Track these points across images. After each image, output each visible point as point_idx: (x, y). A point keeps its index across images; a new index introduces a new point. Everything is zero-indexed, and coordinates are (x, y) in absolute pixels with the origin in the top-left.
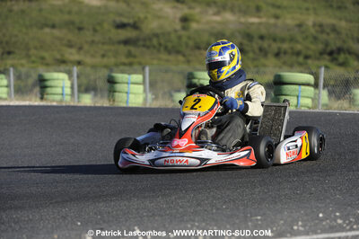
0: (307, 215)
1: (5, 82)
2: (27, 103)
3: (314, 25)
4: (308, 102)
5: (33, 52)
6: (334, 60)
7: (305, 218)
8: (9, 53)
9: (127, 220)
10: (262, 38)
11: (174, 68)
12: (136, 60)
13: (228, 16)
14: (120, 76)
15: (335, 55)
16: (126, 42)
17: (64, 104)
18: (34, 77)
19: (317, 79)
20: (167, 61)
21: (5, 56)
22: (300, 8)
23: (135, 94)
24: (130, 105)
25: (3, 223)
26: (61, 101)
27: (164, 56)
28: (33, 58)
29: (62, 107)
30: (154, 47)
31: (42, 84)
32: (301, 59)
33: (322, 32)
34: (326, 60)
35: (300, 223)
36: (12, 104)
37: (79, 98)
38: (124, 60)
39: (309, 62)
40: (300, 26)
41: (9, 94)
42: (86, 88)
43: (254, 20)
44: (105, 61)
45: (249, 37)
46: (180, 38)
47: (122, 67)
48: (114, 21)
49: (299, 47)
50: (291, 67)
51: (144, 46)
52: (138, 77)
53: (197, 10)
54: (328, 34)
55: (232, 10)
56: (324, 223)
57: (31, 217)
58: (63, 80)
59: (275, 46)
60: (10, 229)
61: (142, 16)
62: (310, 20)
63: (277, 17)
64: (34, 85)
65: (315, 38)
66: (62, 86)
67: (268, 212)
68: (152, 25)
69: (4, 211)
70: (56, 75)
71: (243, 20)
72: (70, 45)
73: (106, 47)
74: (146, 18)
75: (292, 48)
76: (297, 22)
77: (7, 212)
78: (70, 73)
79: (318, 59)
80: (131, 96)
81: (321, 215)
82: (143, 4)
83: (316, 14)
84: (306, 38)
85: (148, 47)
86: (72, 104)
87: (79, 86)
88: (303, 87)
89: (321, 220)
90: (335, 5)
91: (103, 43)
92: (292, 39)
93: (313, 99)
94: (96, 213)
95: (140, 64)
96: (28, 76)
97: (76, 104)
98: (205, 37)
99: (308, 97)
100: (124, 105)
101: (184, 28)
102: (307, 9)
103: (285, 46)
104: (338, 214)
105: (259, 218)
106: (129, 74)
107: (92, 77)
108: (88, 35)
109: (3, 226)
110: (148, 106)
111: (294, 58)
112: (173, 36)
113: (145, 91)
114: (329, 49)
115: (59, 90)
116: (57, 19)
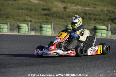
0: (104, 72)
1: (6, 27)
2: (14, 34)
3: (107, 10)
4: (105, 35)
5: (15, 17)
6: (113, 22)
7: (104, 73)
8: (8, 17)
9: (46, 72)
10: (90, 14)
11: (61, 23)
12: (49, 21)
13: (79, 7)
14: (44, 26)
15: (113, 20)
16: (46, 15)
17: (26, 34)
18: (16, 25)
19: (108, 28)
20: (59, 21)
21: (7, 18)
22: (102, 5)
23: (49, 31)
24: (47, 35)
25: (6, 72)
26: (25, 33)
27: (58, 19)
28: (15, 19)
29: (25, 35)
30: (55, 16)
31: (19, 28)
32: (102, 21)
33: (109, 13)
34: (110, 22)
35: (102, 74)
36: (9, 34)
37: (30, 32)
38: (45, 20)
39: (105, 22)
40: (102, 11)
41: (8, 30)
42: (32, 30)
43: (87, 8)
44: (39, 21)
45: (86, 14)
46: (63, 14)
47: (44, 23)
48: (42, 8)
49: (101, 17)
50: (99, 24)
51: (51, 16)
52: (50, 26)
53: (69, 5)
54: (111, 13)
55: (80, 5)
56: (110, 74)
57: (15, 70)
58: (25, 26)
59: (94, 17)
60: (8, 74)
61: (51, 6)
62: (105, 9)
63: (95, 8)
64: (16, 28)
65: (107, 15)
66: (25, 29)
67: (92, 71)
68: (54, 9)
69: (6, 69)
70: (23, 25)
71: (84, 8)
72: (28, 15)
73: (39, 16)
74: (52, 7)
75: (99, 18)
76: (101, 9)
77: (7, 69)
78: (28, 24)
79: (108, 21)
80: (47, 32)
81: (109, 72)
82: (51, 2)
83: (107, 7)
84: (104, 15)
85: (53, 17)
86: (28, 34)
87: (30, 29)
88: (103, 30)
89: (109, 73)
90: (113, 4)
91: (39, 15)
92: (99, 15)
93: (106, 34)
94: (36, 70)
95: (50, 22)
96: (14, 25)
97: (30, 34)
98: (71, 14)
99: (105, 34)
100: (45, 35)
101: (65, 11)
102: (105, 5)
103: (97, 17)
104: (114, 72)
105: (89, 72)
106: (47, 25)
107: (35, 26)
108: (33, 12)
109: (6, 73)
110: (53, 35)
111: (100, 21)
112: (61, 13)
113: (52, 30)
114: (111, 18)
115: (24, 30)
116: (23, 7)
